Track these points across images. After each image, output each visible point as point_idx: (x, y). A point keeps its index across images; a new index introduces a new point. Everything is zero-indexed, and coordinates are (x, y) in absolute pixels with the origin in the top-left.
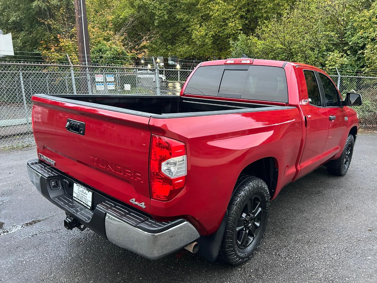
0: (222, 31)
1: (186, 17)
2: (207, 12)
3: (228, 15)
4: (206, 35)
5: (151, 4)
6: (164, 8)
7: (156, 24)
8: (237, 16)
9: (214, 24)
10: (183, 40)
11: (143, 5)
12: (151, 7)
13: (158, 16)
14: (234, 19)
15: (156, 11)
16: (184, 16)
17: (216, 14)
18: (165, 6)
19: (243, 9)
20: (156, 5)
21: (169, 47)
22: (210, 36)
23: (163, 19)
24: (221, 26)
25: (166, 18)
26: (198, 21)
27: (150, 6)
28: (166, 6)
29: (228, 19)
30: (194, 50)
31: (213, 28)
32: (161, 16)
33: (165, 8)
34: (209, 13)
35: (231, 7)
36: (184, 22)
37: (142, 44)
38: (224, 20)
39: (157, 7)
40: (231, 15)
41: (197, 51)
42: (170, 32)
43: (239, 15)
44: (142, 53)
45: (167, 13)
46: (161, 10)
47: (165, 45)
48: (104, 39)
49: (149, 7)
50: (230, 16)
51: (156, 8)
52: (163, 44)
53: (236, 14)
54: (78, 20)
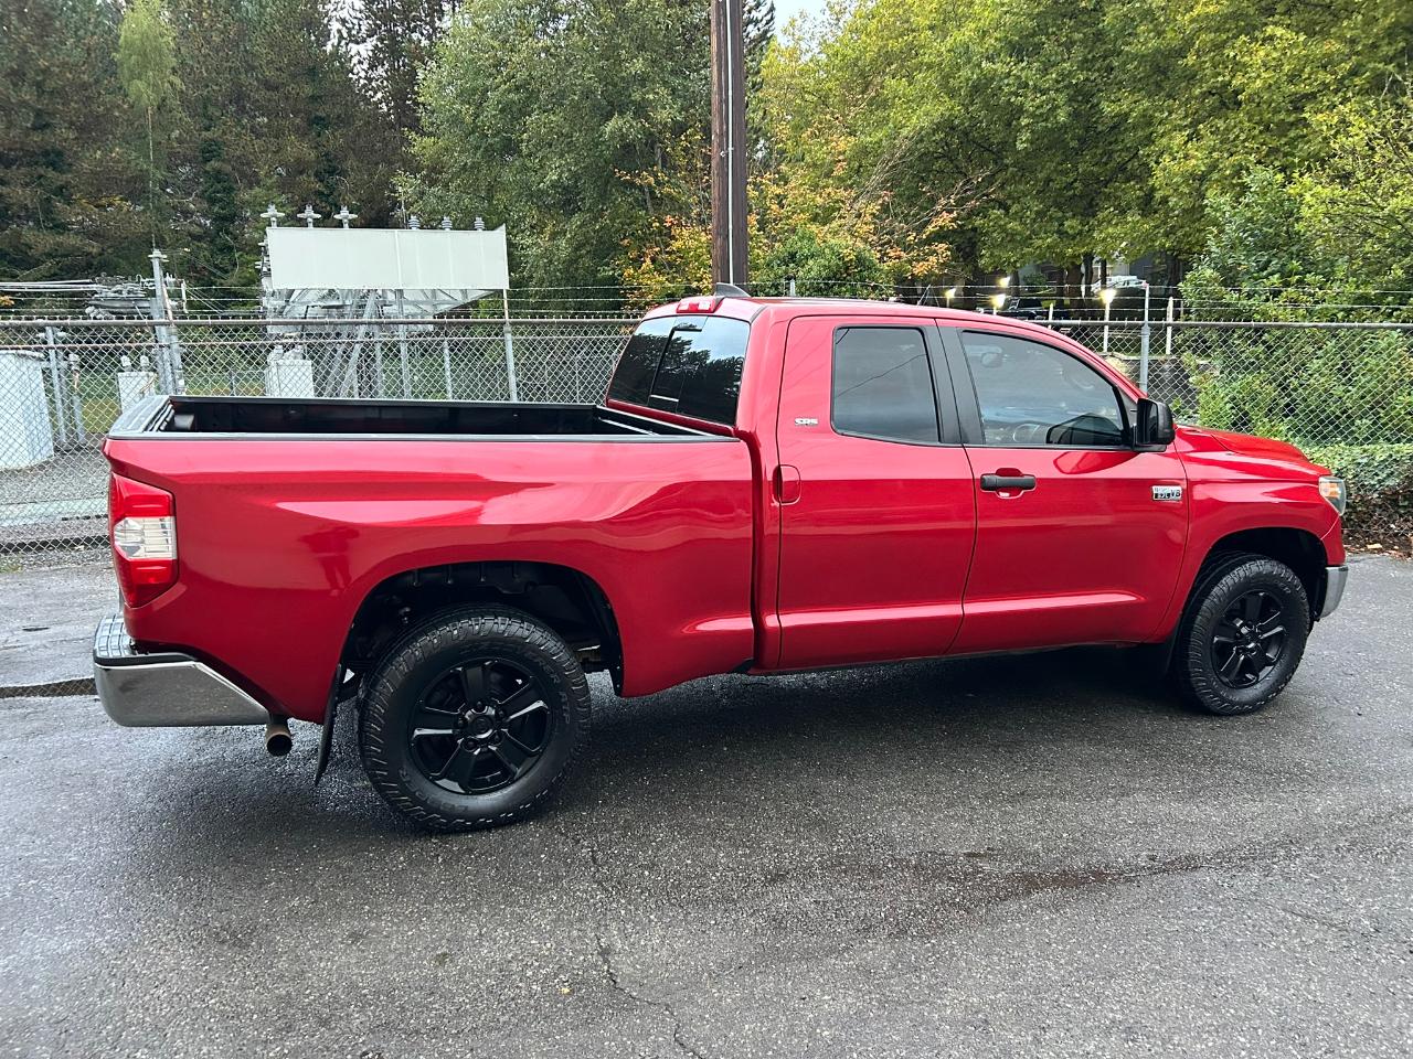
0: (1287, 149)
1: (1141, 107)
2: (1220, 79)
3: (1316, 80)
4: (1213, 167)
5: (1008, 75)
6: (1058, 82)
7: (1020, 146)
8: (1357, 81)
9: (1249, 121)
10: (1128, 196)
11: (984, 81)
12: (1008, 85)
13: (1033, 115)
14: (1340, 94)
15: (1026, 97)
16: (1135, 102)
17: (1258, 81)
18: (1063, 76)
19: (1386, 48)
20: (1026, 77)
21: (1071, 224)
22: (1228, 172)
23: (1050, 125)
24: (1284, 128)
25: (1062, 118)
26: (1186, 117)
27: (1006, 81)
28: (1067, 76)
29: (1312, 97)
30: (1166, 231)
31: (1244, 141)
32: (1042, 114)
33: (1063, 80)
34: (1230, 82)
35: (1333, 46)
36: (1135, 127)
37: (930, 227)
38: (1298, 103)
39: (1031, 83)
40: (1329, 78)
41: (1179, 234)
42: (1080, 170)
43: (1368, 74)
44: (931, 258)
45: (1071, 100)
46: (1043, 92)
47: (1058, 219)
48: (814, 219)
49: (1000, 88)
50: (1326, 86)
51: (1026, 86)
52: (1050, 216)
53: (1354, 73)
54: (718, 164)
